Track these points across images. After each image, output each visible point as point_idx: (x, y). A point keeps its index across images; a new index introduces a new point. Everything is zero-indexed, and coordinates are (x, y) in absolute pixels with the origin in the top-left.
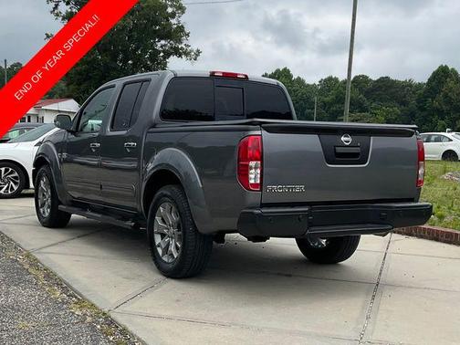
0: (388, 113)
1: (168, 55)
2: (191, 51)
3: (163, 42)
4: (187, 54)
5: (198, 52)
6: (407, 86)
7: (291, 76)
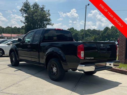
0: (95, 37)
1: (47, 25)
2: (52, 24)
3: (46, 22)
4: (51, 24)
5: (53, 24)
6: (99, 31)
7: (74, 29)
